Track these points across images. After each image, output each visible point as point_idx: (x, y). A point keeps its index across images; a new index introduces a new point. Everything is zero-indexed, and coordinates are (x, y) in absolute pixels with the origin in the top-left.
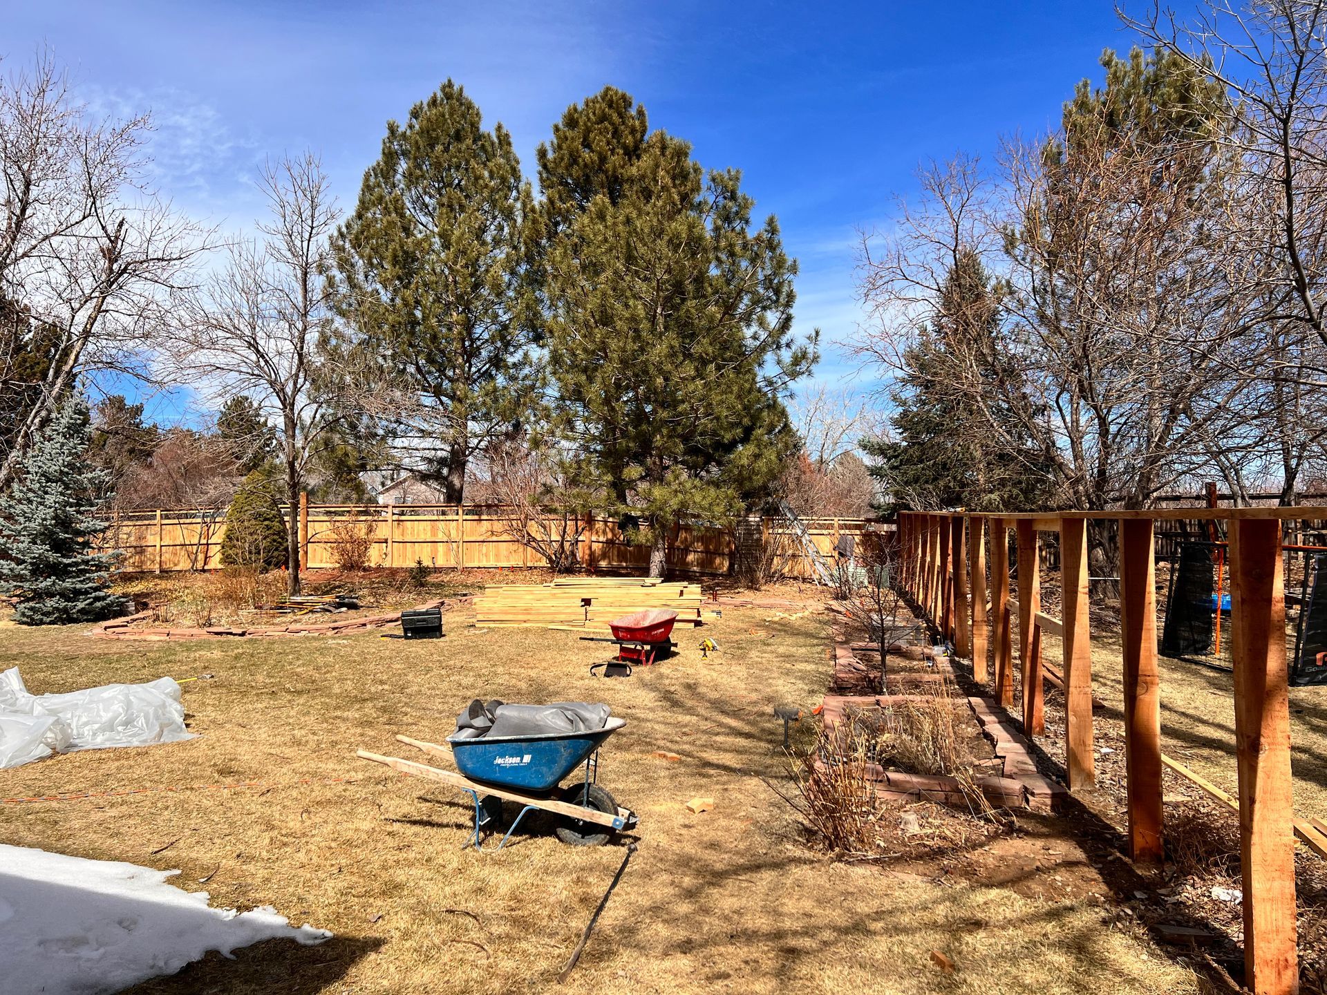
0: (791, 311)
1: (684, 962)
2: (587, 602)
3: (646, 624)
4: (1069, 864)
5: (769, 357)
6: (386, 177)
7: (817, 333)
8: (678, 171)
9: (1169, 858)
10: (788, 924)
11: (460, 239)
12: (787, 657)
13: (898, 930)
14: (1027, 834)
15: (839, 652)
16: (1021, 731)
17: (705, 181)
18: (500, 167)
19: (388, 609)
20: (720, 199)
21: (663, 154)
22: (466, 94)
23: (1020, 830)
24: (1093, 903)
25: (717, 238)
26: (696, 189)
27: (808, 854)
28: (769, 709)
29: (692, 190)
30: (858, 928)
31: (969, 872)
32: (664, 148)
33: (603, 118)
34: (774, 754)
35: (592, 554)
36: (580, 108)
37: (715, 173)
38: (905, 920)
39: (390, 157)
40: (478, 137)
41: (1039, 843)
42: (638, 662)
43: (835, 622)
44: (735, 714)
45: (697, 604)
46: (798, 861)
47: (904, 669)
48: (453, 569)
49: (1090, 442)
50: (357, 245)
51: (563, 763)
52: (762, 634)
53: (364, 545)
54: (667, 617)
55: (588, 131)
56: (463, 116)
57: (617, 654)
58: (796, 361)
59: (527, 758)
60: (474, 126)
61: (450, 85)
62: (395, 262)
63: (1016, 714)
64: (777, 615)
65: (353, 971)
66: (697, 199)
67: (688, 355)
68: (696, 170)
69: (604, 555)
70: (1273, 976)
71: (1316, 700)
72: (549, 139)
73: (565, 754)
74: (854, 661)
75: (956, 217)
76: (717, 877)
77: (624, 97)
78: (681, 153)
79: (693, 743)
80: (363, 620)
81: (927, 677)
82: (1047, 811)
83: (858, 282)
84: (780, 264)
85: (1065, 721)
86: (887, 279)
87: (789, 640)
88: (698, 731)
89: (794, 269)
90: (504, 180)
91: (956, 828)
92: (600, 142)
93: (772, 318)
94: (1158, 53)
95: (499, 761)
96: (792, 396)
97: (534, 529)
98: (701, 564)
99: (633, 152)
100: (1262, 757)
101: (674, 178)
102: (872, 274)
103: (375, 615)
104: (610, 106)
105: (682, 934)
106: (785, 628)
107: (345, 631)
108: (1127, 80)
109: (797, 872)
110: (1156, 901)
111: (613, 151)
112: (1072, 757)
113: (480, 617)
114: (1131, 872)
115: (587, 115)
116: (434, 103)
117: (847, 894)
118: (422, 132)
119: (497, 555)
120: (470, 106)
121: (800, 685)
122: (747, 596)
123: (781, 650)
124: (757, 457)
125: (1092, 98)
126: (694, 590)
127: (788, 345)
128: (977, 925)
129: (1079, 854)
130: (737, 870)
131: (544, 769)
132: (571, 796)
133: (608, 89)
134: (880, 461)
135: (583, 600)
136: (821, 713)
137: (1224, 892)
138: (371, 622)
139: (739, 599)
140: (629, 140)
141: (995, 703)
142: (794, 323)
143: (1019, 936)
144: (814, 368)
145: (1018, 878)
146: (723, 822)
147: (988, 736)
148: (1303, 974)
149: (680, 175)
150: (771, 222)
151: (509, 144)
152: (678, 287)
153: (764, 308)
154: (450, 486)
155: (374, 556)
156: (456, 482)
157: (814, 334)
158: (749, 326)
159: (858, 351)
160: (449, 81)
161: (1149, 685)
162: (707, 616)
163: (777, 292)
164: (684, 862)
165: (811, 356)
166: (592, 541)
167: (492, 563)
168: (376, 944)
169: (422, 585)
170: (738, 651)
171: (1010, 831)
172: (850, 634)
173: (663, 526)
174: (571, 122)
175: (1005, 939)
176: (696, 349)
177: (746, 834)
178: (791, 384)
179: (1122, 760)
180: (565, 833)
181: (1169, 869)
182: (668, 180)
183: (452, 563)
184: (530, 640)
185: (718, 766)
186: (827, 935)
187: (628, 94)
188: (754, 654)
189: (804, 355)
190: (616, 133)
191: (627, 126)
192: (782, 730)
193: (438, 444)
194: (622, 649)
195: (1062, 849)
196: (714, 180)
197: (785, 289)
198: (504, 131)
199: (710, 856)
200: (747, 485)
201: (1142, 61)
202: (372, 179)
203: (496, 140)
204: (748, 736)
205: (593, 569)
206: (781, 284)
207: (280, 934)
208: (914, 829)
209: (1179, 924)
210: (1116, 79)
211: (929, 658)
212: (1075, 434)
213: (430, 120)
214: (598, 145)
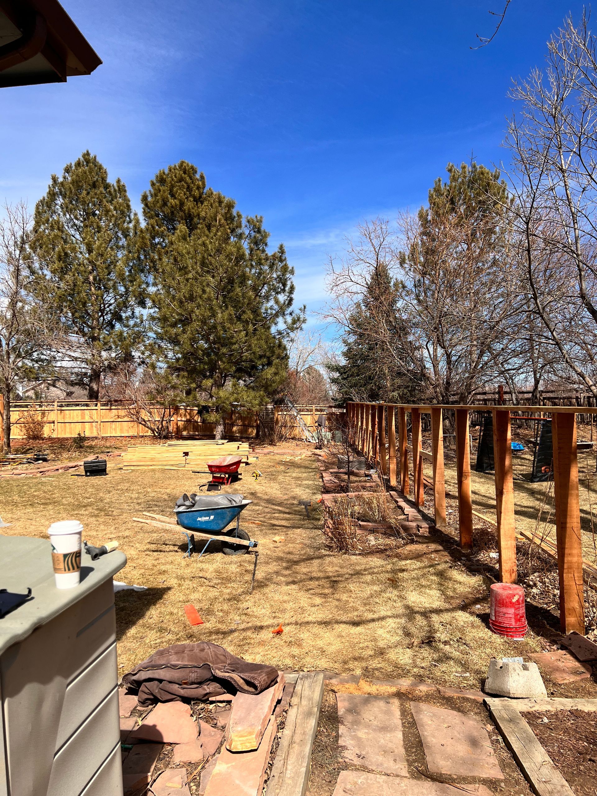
0: (293, 296)
1: (294, 587)
2: (186, 454)
3: (225, 464)
4: (436, 551)
5: (280, 320)
6: (49, 207)
7: (305, 307)
8: (228, 216)
9: (475, 545)
10: (331, 574)
11: (99, 247)
12: (298, 478)
13: (373, 573)
14: (420, 542)
15: (324, 474)
16: (415, 505)
17: (244, 222)
18: (121, 205)
19: (66, 461)
20: (252, 232)
21: (220, 206)
22: (98, 159)
23: (417, 541)
24: (446, 562)
25: (251, 254)
26: (239, 226)
27: (331, 553)
28: (295, 502)
29: (237, 227)
30: (358, 573)
31: (398, 556)
32: (220, 202)
33: (181, 180)
34: (304, 520)
35: (178, 428)
36: (167, 172)
37: (249, 218)
38: (376, 570)
39: (52, 195)
40: (107, 186)
41: (425, 545)
42: (223, 483)
43: (319, 460)
44: (280, 504)
45: (247, 453)
46: (329, 556)
47: (356, 481)
48: (96, 438)
49: (442, 365)
50: (34, 248)
51: (228, 519)
52: (282, 468)
53: (41, 425)
54: (236, 460)
55: (172, 186)
56: (97, 174)
57: (211, 479)
58: (294, 322)
59: (212, 517)
60: (104, 179)
61: (88, 154)
62: (60, 259)
63: (412, 498)
64: (288, 458)
65: (165, 596)
66: (239, 231)
67: (239, 318)
68: (239, 216)
69: (185, 428)
70: (509, 576)
71: (541, 488)
72: (148, 189)
73: (228, 514)
74: (333, 478)
75: (377, 251)
76: (296, 563)
77: (192, 168)
78: (230, 206)
79: (264, 517)
80: (56, 467)
81: (368, 484)
82: (427, 534)
83: (328, 282)
84: (285, 269)
85: (434, 500)
86: (342, 281)
87: (297, 470)
88: (264, 512)
89: (292, 272)
90: (123, 213)
91: (391, 541)
92: (181, 194)
93: (282, 298)
94: (474, 167)
95: (199, 519)
96: (292, 341)
97: (144, 415)
98: (241, 432)
99: (199, 200)
100: (504, 496)
101: (226, 220)
102: (335, 278)
103: (59, 465)
104: (185, 173)
105: (291, 579)
106: (292, 465)
107: (47, 473)
108: (460, 180)
109: (328, 559)
110: (469, 560)
111: (187, 198)
112: (437, 512)
113: (126, 464)
114: (460, 552)
115: (172, 177)
116: (78, 164)
117: (351, 565)
118: (73, 182)
119: (121, 430)
120: (100, 168)
121: (308, 491)
122: (269, 448)
123: (294, 475)
124: (276, 374)
125: (442, 187)
126: (245, 446)
127: (291, 314)
128: (403, 570)
129: (440, 548)
130: (304, 560)
131: (220, 522)
132: (230, 533)
133: (183, 162)
134: (336, 375)
135: (184, 453)
136: (322, 502)
137: (494, 555)
138: (61, 468)
139: (266, 451)
140: (197, 193)
141: (401, 493)
142: (294, 302)
143: (420, 573)
144: (303, 326)
145: (417, 556)
146: (290, 545)
147: (400, 507)
148: (519, 575)
149: (229, 218)
150: (281, 247)
151: (125, 191)
152: (231, 281)
153: (277, 293)
154: (91, 389)
155: (47, 431)
156: (95, 387)
157: (303, 307)
158: (268, 301)
159: (326, 317)
160: (88, 151)
161: (466, 477)
162: (251, 460)
163: (284, 285)
164: (280, 559)
165: (302, 319)
166: (178, 420)
167: (118, 434)
168: (169, 589)
169: (81, 447)
170: (272, 477)
171: (412, 542)
172: (328, 466)
173: (224, 411)
174: (162, 180)
175: (414, 574)
176: (244, 317)
177: (303, 548)
178: (291, 334)
179: (457, 514)
180: (227, 550)
181: (475, 549)
182: (223, 221)
183: (95, 434)
184: (158, 475)
185: (280, 526)
186: (347, 576)
187: (195, 166)
188: (281, 478)
189: (299, 319)
190: (189, 189)
191: (194, 185)
192: (304, 510)
193: (83, 365)
194: (214, 477)
195: (433, 546)
196: (248, 222)
197: (289, 283)
198: (122, 183)
199: (291, 557)
200: (270, 389)
201: (466, 170)
202: (41, 208)
203: (117, 188)
204: (289, 513)
205: (179, 436)
206: (286, 280)
207: (126, 588)
208: (373, 543)
209: (478, 565)
210: (454, 179)
211: (369, 476)
212: (435, 362)
213: (77, 175)
214: (179, 195)
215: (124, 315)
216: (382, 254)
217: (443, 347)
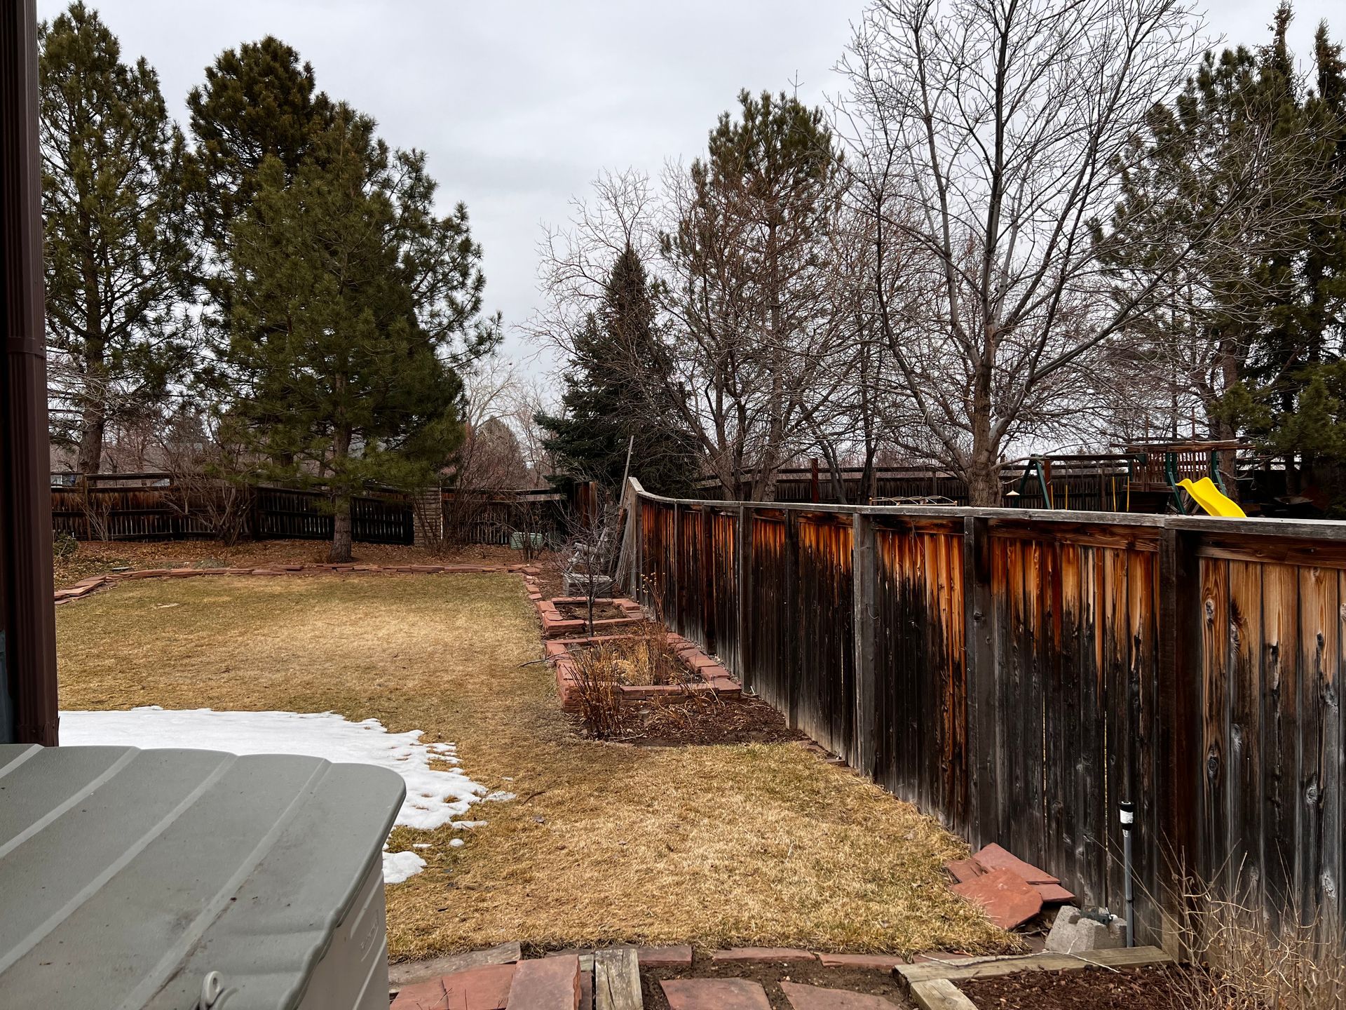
0: (482, 295)
5: (456, 336)
7: (500, 317)
11: (106, 184)
15: (542, 607)
17: (391, 159)
18: (146, 106)
20: (406, 177)
21: (346, 126)
22: (101, 18)
25: (404, 216)
26: (382, 165)
29: (379, 167)
32: (346, 119)
33: (269, 71)
36: (238, 53)
37: (401, 151)
40: (119, 70)
49: (732, 425)
58: (481, 341)
60: (112, 57)
66: (383, 175)
67: (383, 331)
68: (383, 147)
72: (202, 81)
75: (628, 227)
77: (289, 50)
78: (367, 126)
84: (466, 247)
86: (568, 274)
89: (478, 254)
90: (150, 122)
92: (268, 99)
93: (460, 297)
94: (784, 98)
96: (475, 373)
99: (302, 112)
101: (358, 152)
102: (555, 268)
104: (274, 59)
108: (759, 118)
111: (279, 106)
115: (248, 64)
116: (61, 24)
120: (105, 35)
122: (435, 563)
125: (732, 127)
127: (476, 326)
133: (270, 39)
134: (553, 436)
139: (429, 566)
140: (298, 98)
142: (482, 306)
144: (497, 348)
150: (461, 208)
151: (155, 82)
153: (454, 288)
157: (496, 316)
158: (433, 301)
159: (538, 334)
163: (465, 274)
165: (494, 337)
174: (228, 67)
176: (394, 327)
178: (476, 362)
182: (352, 154)
187: (294, 48)
189: (490, 335)
190: (283, 89)
191: (294, 83)
196: (400, 158)
197: (473, 273)
198: (148, 67)
203: (138, 76)
206: (467, 266)
210: (751, 115)
212: (719, 418)
213: (60, 45)
214: (264, 99)
215: (150, 315)
216: (635, 233)
217: (734, 394)
